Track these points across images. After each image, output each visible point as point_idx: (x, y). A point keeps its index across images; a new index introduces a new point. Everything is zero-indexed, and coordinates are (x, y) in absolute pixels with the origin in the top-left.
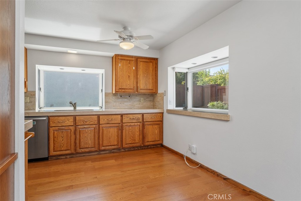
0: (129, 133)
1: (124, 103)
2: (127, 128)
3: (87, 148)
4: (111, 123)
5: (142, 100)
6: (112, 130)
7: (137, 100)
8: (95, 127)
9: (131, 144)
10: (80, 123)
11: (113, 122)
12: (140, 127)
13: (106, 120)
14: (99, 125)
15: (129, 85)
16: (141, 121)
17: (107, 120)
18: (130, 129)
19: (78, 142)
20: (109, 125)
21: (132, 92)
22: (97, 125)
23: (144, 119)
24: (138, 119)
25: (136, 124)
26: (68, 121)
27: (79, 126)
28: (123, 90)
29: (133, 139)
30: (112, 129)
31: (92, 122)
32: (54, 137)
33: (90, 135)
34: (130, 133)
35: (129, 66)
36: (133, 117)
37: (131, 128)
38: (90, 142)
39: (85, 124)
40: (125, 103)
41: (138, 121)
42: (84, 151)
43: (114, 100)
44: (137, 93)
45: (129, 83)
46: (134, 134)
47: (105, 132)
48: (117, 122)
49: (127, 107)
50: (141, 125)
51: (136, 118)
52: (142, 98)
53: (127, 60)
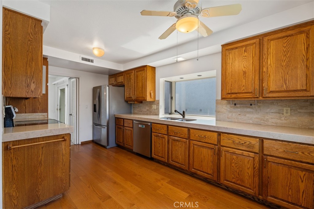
0: (231, 165)
1: (245, 115)
2: (228, 155)
3: (177, 162)
4: (203, 141)
5: (285, 111)
6: (205, 151)
7: (272, 111)
8: (185, 141)
9: (234, 183)
10: (172, 133)
11: (206, 141)
12: (254, 161)
13: (197, 135)
14: (190, 141)
15: (244, 86)
16: (257, 151)
17: (199, 136)
18: (234, 159)
19: (170, 152)
20: (201, 143)
21: (251, 98)
22: (188, 140)
23: (264, 148)
24: (250, 146)
25: (245, 153)
26: (163, 129)
27: (171, 137)
28: (234, 96)
29: (238, 176)
30: (204, 149)
31: (182, 135)
32: (154, 142)
33: (180, 149)
34: (233, 164)
35: (245, 56)
36: (240, 141)
37: (235, 157)
38: (180, 157)
39: (176, 136)
40: (248, 115)
41: (251, 150)
42: (175, 165)
43: (229, 110)
44: (263, 99)
45: (244, 84)
46: (241, 169)
47: (196, 151)
48: (212, 142)
49: (251, 122)
50: (257, 159)
51: (245, 143)
52: (285, 109)
53: (242, 47)
